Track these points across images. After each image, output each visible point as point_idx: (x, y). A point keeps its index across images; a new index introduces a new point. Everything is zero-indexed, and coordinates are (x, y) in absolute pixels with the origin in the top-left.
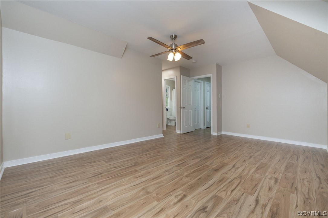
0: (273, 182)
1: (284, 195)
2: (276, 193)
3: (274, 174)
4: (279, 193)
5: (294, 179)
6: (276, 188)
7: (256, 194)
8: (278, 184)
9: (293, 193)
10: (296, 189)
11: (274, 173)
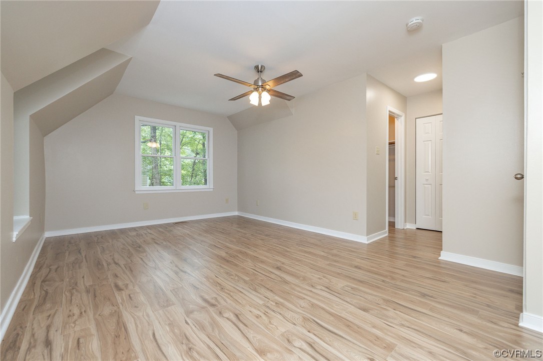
0: (120, 283)
1: (99, 278)
2: (107, 276)
3: (129, 295)
4: (105, 277)
5: (96, 307)
6: (110, 280)
7: (123, 266)
8: (113, 285)
9: (91, 286)
10: (88, 291)
11: (131, 296)
